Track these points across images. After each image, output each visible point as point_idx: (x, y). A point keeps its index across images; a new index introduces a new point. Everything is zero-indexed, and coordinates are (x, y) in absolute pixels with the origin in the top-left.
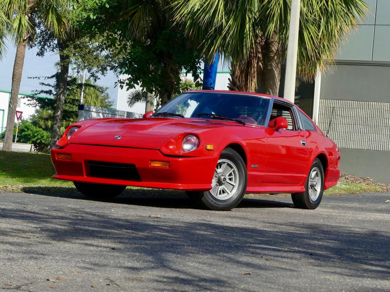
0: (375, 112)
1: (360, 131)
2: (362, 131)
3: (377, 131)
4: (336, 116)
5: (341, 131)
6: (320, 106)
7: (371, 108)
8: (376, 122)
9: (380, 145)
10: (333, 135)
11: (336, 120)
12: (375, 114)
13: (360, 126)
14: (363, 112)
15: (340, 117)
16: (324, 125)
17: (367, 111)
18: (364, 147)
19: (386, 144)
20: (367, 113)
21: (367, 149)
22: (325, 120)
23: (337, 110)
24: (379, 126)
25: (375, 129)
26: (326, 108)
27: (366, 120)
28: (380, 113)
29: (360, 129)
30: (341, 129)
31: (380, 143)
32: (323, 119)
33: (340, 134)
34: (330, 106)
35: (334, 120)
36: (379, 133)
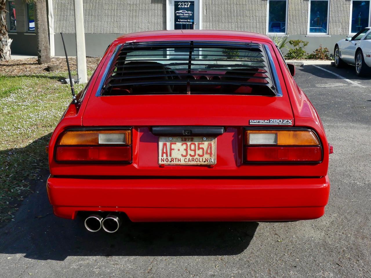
0: (96, 5)
1: (86, 20)
2: (88, 20)
3: (99, 19)
4: (67, 10)
5: (72, 20)
6: (53, 2)
7: (93, 2)
8: (98, 12)
9: (103, 30)
10: (66, 24)
11: (67, 13)
12: (96, 6)
13: (86, 16)
14: (87, 6)
15: (70, 10)
16: (58, 17)
17: (90, 5)
18: (91, 31)
19: (107, 28)
20: (90, 6)
21: (93, 33)
22: (58, 13)
23: (67, 5)
24: (101, 15)
25: (98, 18)
26: (58, 4)
27: (91, 12)
28: (101, 5)
29: (86, 19)
30: (72, 19)
31: (103, 28)
32: (57, 12)
33: (72, 23)
34: (61, 2)
35: (65, 13)
36: (101, 21)
